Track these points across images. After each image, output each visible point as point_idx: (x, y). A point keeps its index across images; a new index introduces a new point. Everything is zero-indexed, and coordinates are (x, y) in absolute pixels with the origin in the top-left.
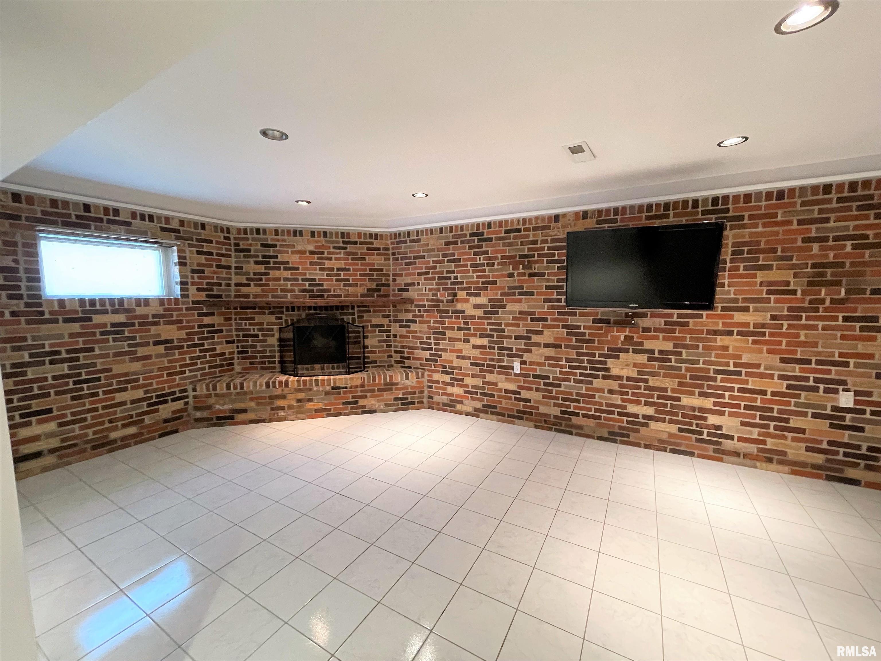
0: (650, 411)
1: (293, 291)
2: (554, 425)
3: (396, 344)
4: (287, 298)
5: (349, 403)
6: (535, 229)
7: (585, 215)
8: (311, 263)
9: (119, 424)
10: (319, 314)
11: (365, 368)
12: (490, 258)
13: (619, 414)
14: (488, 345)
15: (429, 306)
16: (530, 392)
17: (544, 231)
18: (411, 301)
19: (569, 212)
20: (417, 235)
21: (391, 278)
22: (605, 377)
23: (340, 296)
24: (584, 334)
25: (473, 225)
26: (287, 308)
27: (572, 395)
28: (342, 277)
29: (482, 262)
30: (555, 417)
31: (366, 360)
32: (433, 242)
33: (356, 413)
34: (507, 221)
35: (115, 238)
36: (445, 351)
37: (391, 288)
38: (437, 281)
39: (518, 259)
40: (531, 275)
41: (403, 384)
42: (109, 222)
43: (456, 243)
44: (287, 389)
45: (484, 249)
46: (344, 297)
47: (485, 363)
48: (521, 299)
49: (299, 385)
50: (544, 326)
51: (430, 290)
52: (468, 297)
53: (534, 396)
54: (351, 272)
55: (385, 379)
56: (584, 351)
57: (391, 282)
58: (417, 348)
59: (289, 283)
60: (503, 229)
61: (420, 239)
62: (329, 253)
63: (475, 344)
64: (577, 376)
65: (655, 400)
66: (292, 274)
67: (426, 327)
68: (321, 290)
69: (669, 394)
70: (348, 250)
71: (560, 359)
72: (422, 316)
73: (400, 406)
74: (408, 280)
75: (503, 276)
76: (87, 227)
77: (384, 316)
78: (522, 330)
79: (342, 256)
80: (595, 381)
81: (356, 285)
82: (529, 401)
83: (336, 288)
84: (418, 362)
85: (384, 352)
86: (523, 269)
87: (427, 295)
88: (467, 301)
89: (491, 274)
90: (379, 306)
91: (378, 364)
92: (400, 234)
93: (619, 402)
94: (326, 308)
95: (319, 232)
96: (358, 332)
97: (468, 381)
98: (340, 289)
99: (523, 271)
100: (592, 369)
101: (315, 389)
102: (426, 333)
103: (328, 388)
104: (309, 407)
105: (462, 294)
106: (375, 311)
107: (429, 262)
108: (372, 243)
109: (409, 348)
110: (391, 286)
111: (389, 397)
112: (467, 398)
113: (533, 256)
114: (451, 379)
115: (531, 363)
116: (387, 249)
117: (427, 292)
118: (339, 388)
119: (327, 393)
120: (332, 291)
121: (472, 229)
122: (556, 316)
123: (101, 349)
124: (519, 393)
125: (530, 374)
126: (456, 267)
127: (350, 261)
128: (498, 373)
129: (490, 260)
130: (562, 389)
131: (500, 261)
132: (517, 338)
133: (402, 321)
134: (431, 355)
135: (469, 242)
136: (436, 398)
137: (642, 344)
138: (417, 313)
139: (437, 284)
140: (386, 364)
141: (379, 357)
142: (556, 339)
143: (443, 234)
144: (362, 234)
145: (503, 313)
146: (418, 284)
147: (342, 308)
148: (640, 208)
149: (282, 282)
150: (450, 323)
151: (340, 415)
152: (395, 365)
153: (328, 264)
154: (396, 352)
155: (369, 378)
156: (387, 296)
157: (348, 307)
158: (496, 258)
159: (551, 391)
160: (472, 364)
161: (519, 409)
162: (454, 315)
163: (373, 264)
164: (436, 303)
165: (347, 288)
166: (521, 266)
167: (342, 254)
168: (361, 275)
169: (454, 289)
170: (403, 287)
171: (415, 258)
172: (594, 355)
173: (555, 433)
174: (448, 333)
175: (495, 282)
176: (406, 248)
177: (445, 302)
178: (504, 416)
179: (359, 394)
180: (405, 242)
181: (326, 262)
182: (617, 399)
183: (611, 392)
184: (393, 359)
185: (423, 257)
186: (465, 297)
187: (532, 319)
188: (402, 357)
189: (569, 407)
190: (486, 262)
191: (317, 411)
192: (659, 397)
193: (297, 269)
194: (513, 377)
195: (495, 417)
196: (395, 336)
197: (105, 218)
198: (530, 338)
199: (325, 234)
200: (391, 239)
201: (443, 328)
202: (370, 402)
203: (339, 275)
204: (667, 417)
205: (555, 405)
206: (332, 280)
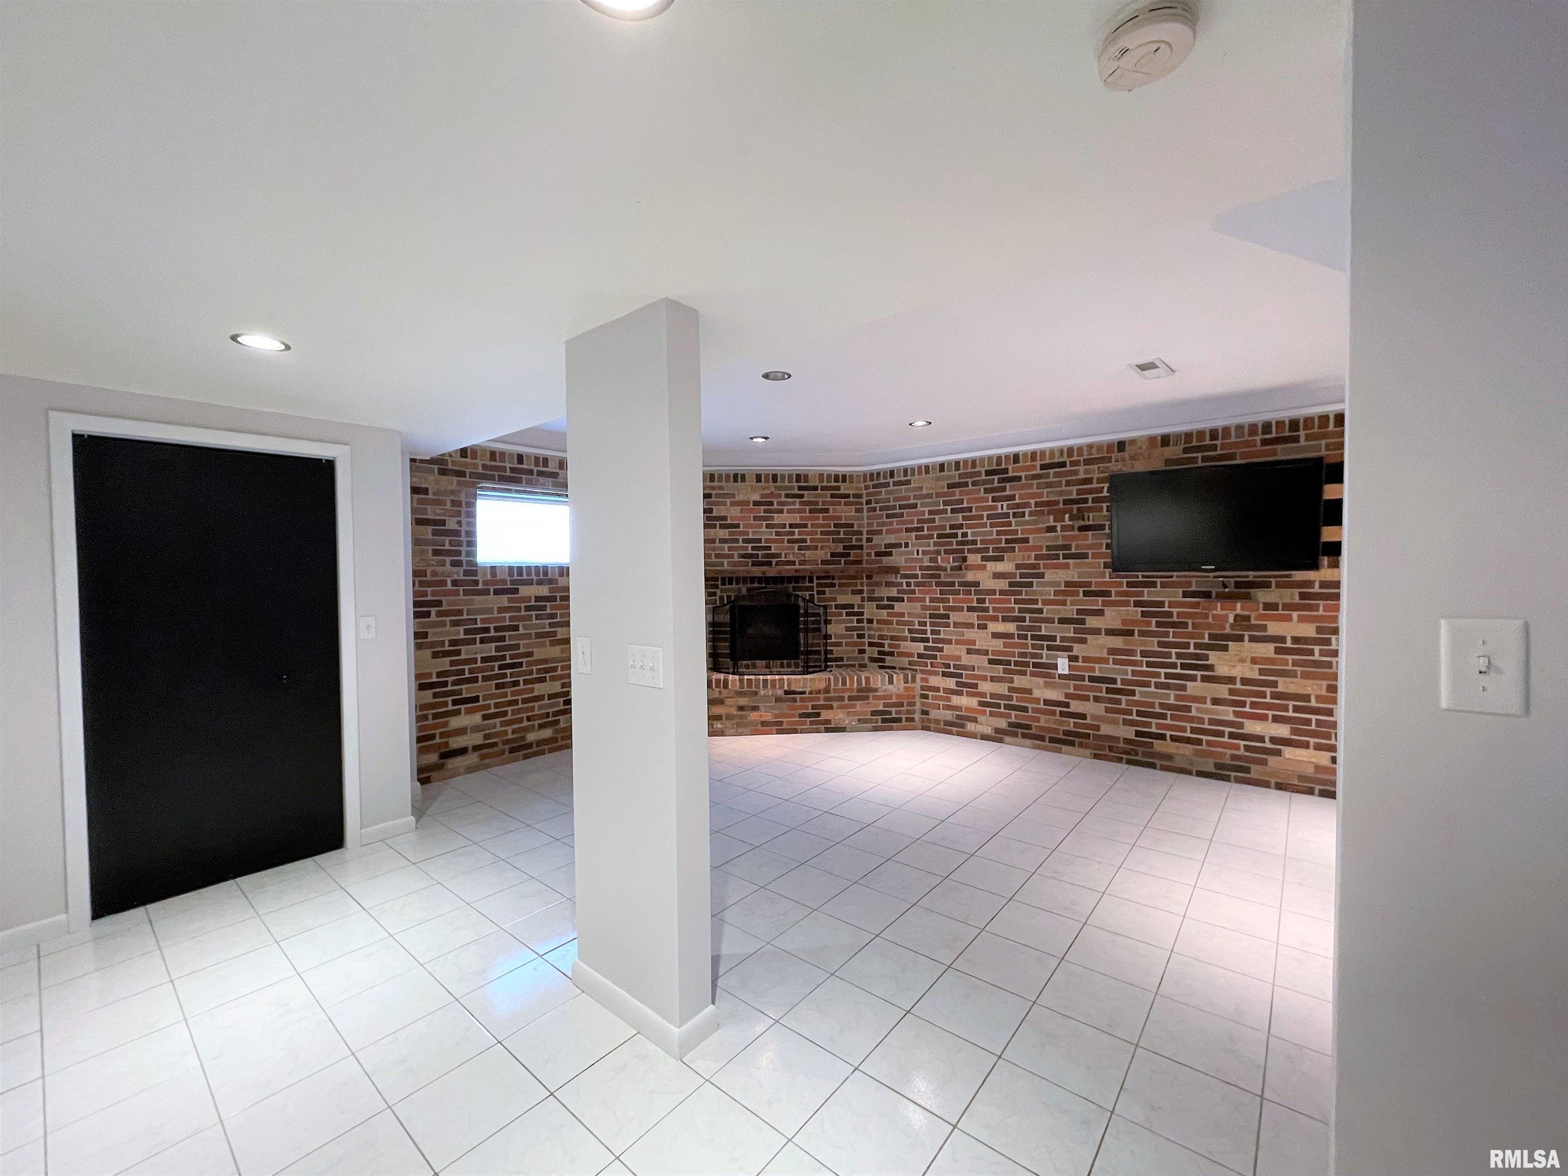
0: (1283, 731)
1: (732, 556)
2: (1125, 753)
3: (872, 633)
4: (723, 566)
5: (808, 715)
6: (1088, 462)
7: (1165, 440)
8: (755, 518)
9: (536, 723)
10: (765, 588)
11: (826, 667)
12: (1018, 506)
13: (1232, 736)
14: (1016, 632)
15: (923, 576)
16: (1085, 703)
17: (1101, 465)
18: (895, 570)
19: (1142, 437)
20: (905, 475)
21: (865, 536)
22: (1205, 679)
23: (793, 563)
24: (1170, 614)
25: (990, 458)
26: (723, 579)
27: (1153, 707)
28: (796, 537)
29: (1005, 510)
30: (1127, 741)
31: (828, 656)
32: (928, 485)
33: (817, 731)
34: (1043, 453)
35: (543, 493)
36: (949, 642)
37: (865, 551)
38: (936, 539)
39: (1061, 505)
40: (1082, 529)
41: (885, 691)
42: (540, 473)
43: (966, 484)
44: (727, 691)
45: (1008, 493)
46: (800, 564)
47: (1013, 659)
48: (1068, 564)
49: (742, 686)
50: (1105, 604)
51: (924, 553)
52: (984, 563)
53: (1091, 709)
54: (809, 529)
55: (859, 682)
56: (1171, 639)
57: (864, 543)
58: (904, 639)
59: (726, 546)
60: (1038, 463)
61: (910, 480)
62: (779, 504)
63: (995, 631)
64: (1160, 677)
65: (1291, 714)
66: (730, 534)
67: (919, 607)
68: (768, 556)
69: (1313, 703)
70: (805, 499)
71: (1132, 652)
72: (913, 592)
73: (880, 724)
74: (891, 539)
75: (1039, 531)
76: (518, 481)
77: (854, 592)
78: (1070, 610)
79: (797, 506)
80: (1190, 684)
81: (816, 548)
82: (1083, 716)
83: (788, 552)
84: (906, 660)
85: (855, 644)
86: (1070, 520)
87: (921, 560)
88: (983, 568)
89: (1019, 528)
90: (848, 578)
91: (845, 662)
92: (878, 474)
93: (1231, 718)
94: (775, 580)
95: (767, 476)
96: (818, 615)
97: (985, 687)
98: (791, 553)
99: (1070, 523)
100: (1184, 666)
101: (762, 692)
102: (918, 616)
103: (780, 692)
104: (753, 718)
105: (974, 559)
106: (841, 585)
107: (923, 513)
108: (838, 488)
109: (892, 638)
110: (865, 547)
111: (864, 709)
112: (984, 713)
113: (1085, 501)
114: (958, 684)
115: (1086, 659)
116: (860, 496)
117: (920, 556)
118: (794, 693)
119: (778, 700)
120: (783, 556)
121: (990, 464)
122: (1125, 588)
123: (525, 627)
124: (1067, 705)
125: (1084, 676)
126: (964, 518)
127: (808, 514)
128: (1033, 674)
129: (1018, 508)
130: (1137, 698)
131: (1033, 508)
132: (1062, 621)
133: (882, 599)
134: (926, 648)
135: (985, 482)
136: (934, 714)
137: (1264, 628)
138: (905, 587)
139: (935, 544)
140: (857, 663)
141: (846, 652)
142: (1124, 622)
143: (946, 473)
144: (825, 475)
145: (1039, 584)
146: (907, 545)
147: (797, 579)
148: (1253, 428)
149: (717, 545)
150: (954, 601)
151: (795, 731)
152: (869, 664)
153: (778, 519)
154: (871, 644)
155: (836, 679)
156: (860, 562)
157: (804, 578)
158: (1027, 505)
159: (1118, 702)
160: (991, 662)
161: (1067, 728)
162: (961, 588)
163: (840, 518)
164: (934, 573)
165: (803, 552)
166: (1067, 516)
167: (797, 504)
168: (822, 533)
169: (963, 551)
170: (883, 549)
171: (901, 507)
172: (1187, 646)
173: (1127, 766)
174: (953, 616)
175: (1026, 540)
176: (887, 493)
177: (949, 570)
178: (1044, 740)
179: (822, 702)
180: (887, 485)
181: (776, 515)
182: (1227, 713)
183: (1216, 701)
184: (866, 656)
185: (915, 506)
186: (979, 562)
187: (1086, 594)
188: (880, 653)
189: (1149, 725)
190: (1011, 511)
191: (763, 724)
192: (1296, 709)
193: (738, 526)
194: (1057, 680)
195: (1028, 742)
196: (870, 621)
197: (535, 469)
198: (1083, 622)
199: (775, 478)
200: (865, 481)
201: (945, 608)
202: (837, 716)
203: (793, 533)
204: (1312, 741)
205: (1125, 722)
206: (782, 541)
